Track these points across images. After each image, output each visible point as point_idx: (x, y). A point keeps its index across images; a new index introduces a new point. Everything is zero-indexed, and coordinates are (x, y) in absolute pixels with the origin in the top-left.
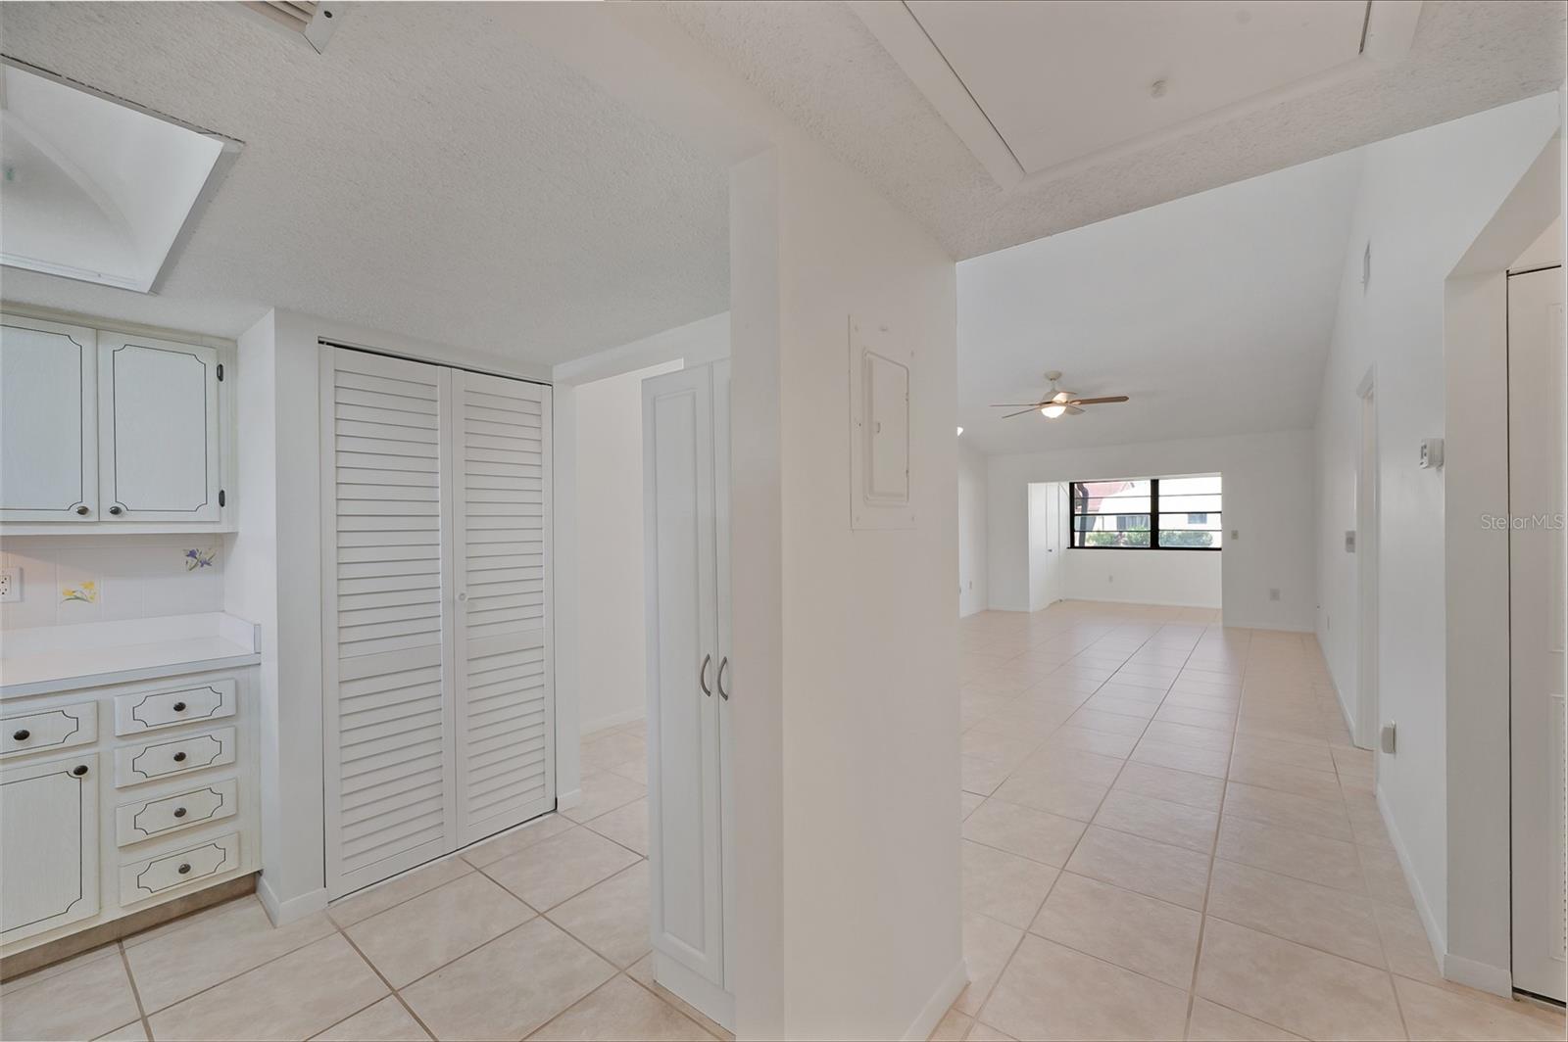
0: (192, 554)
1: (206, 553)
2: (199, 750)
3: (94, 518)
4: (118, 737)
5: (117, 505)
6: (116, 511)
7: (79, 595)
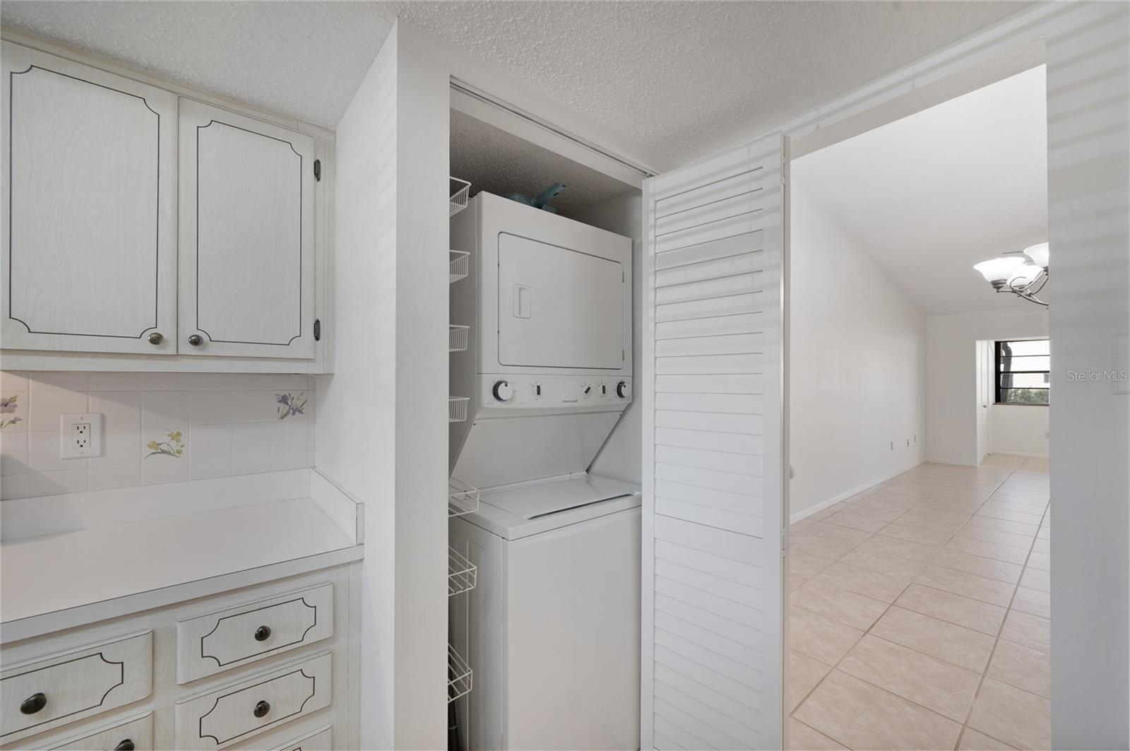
0: (284, 400)
1: (298, 399)
2: (283, 697)
3: (171, 350)
4: (181, 685)
5: (199, 333)
6: (196, 342)
7: (164, 447)
